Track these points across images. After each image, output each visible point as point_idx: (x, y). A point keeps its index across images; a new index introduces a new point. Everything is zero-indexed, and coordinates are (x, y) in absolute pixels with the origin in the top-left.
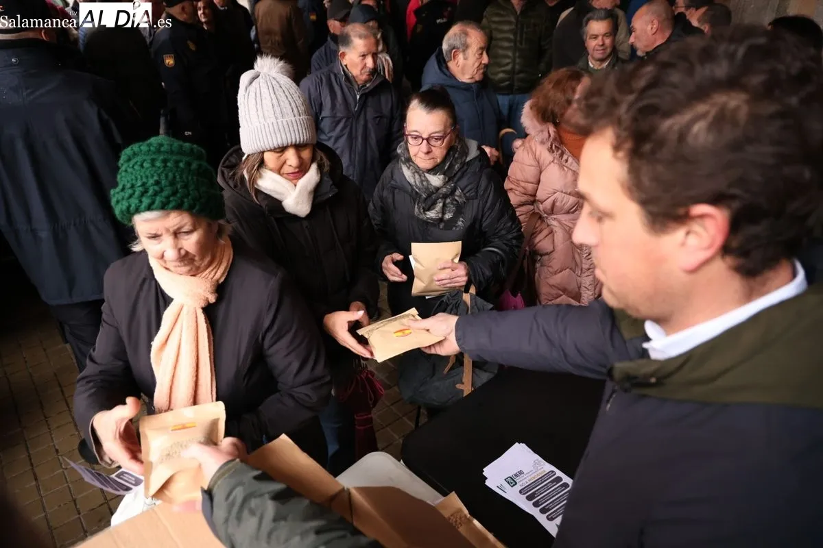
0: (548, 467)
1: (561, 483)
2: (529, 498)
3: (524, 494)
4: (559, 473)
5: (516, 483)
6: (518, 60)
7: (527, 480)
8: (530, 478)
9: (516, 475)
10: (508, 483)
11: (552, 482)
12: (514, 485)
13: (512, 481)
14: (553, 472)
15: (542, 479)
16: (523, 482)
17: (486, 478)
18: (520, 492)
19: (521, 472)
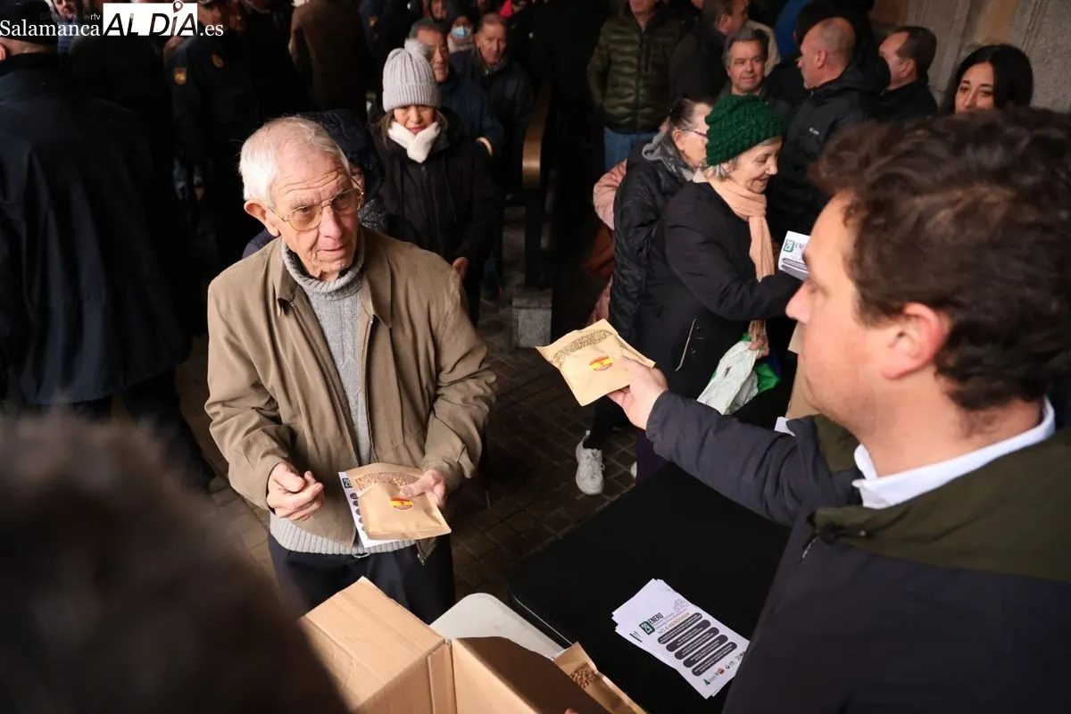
0: (693, 609)
1: (709, 628)
2: (670, 648)
3: (664, 643)
4: (706, 616)
5: (654, 630)
6: (642, 91)
7: (666, 625)
8: (670, 623)
9: (653, 620)
10: (644, 629)
11: (698, 627)
12: (651, 632)
13: (648, 627)
14: (698, 614)
15: (685, 624)
16: (662, 628)
17: (617, 624)
18: (659, 640)
19: (659, 616)
